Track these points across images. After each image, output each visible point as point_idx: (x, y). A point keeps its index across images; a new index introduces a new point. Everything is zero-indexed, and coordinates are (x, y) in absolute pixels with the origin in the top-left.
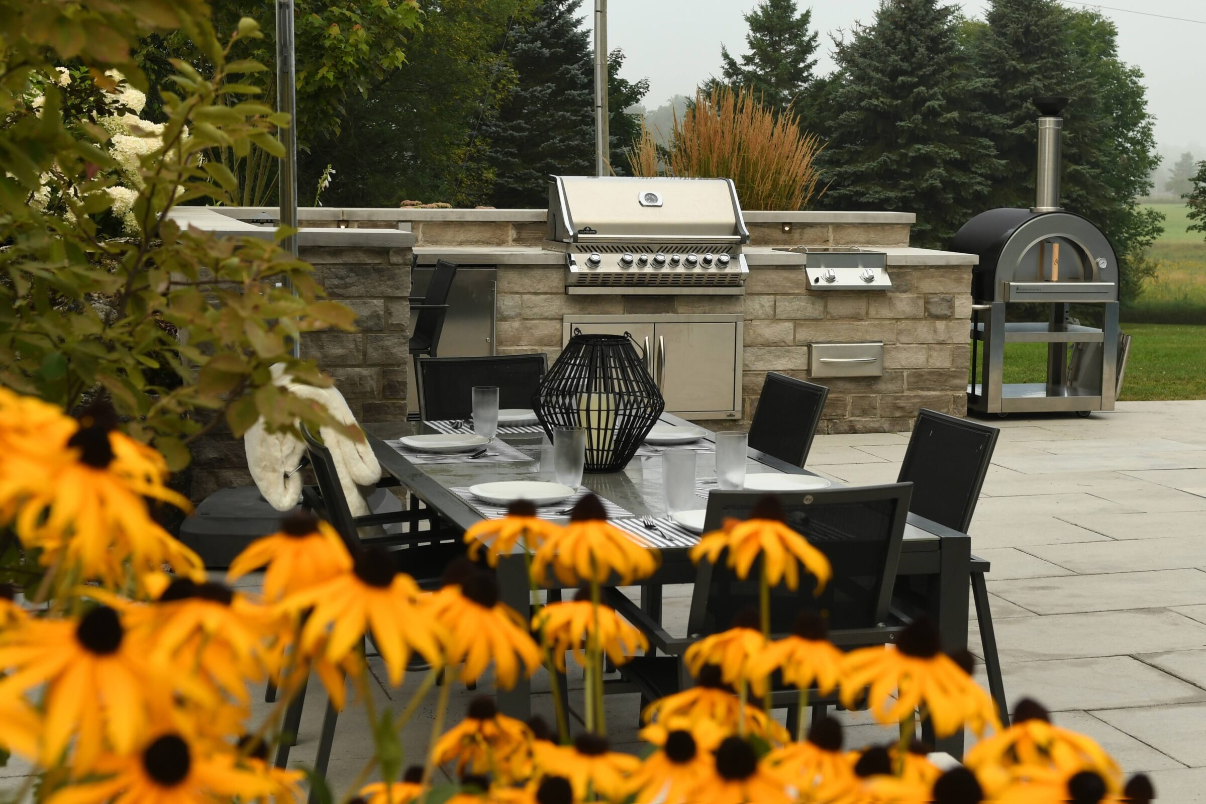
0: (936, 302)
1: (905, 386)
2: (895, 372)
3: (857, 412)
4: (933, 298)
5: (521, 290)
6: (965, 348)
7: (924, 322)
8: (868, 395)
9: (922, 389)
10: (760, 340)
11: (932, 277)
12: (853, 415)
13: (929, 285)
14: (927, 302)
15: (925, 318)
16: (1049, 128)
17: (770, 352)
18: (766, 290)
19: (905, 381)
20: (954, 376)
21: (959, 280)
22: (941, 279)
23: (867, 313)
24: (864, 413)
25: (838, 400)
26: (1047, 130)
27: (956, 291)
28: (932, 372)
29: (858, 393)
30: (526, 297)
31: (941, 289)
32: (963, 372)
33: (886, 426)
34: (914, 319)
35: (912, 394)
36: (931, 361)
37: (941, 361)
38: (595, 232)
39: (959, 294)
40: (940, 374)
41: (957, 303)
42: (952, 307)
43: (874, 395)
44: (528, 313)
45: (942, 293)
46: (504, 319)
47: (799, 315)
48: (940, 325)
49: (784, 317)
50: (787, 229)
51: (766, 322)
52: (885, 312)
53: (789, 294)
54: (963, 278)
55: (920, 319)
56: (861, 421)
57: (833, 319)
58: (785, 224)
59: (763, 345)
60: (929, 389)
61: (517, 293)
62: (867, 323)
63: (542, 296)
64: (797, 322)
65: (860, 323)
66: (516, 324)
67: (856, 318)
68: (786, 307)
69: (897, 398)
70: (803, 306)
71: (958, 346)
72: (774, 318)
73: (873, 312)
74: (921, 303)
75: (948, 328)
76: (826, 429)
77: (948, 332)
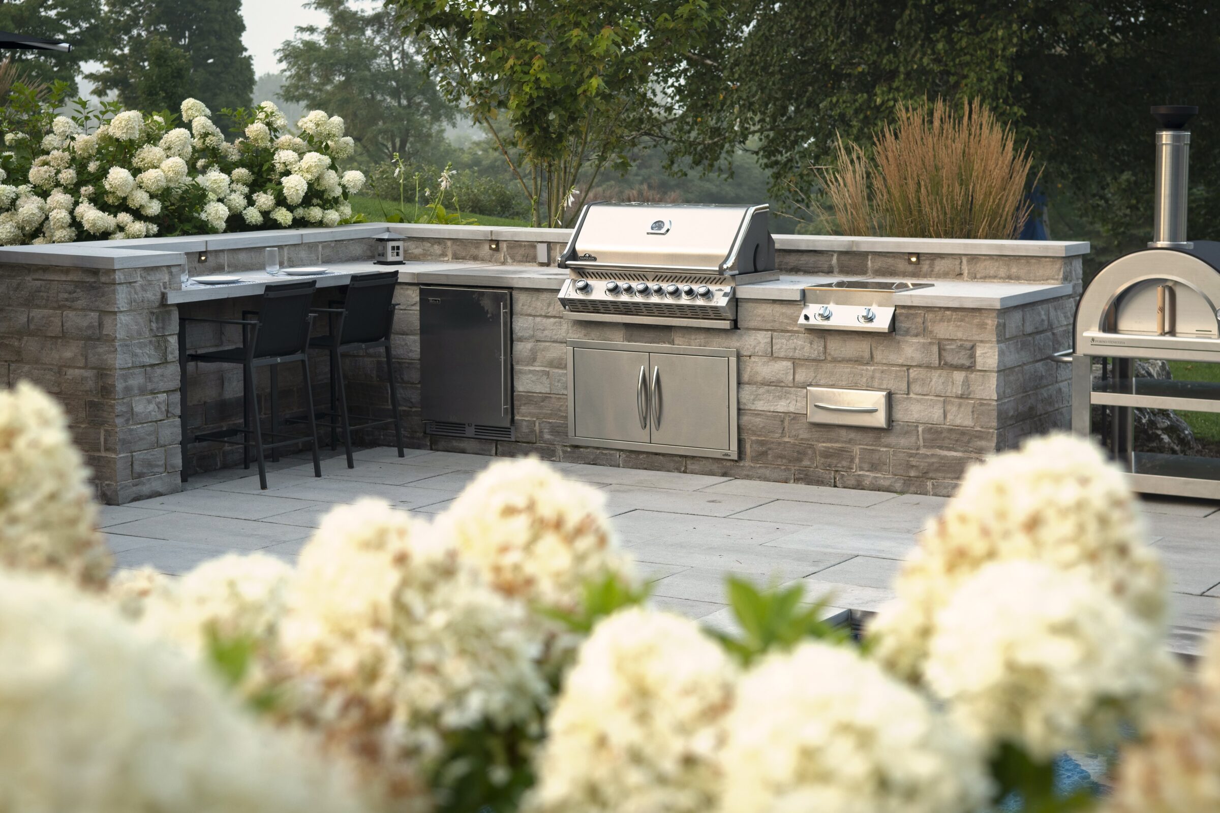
0: (952, 349)
1: (921, 442)
2: (908, 425)
3: (866, 466)
4: (949, 344)
5: (533, 313)
6: (990, 405)
7: (939, 372)
8: (879, 448)
9: (941, 448)
10: (759, 379)
11: (949, 321)
12: (861, 469)
13: (943, 330)
14: (941, 350)
15: (940, 367)
16: (1166, 144)
17: (768, 391)
18: (763, 326)
19: (921, 437)
20: (980, 436)
21: (982, 326)
22: (959, 323)
23: (872, 357)
24: (874, 467)
25: (844, 451)
26: (1164, 147)
27: (976, 338)
28: (951, 430)
29: (867, 445)
30: (538, 319)
31: (960, 335)
32: (989, 433)
33: (898, 486)
34: (929, 367)
35: (929, 453)
36: (949, 417)
37: (961, 418)
38: (595, 259)
39: (982, 342)
40: (963, 433)
41: (979, 352)
42: (972, 356)
43: (884, 449)
44: (539, 335)
45: (961, 340)
46: (521, 340)
47: (797, 354)
48: (959, 376)
49: (782, 355)
50: (914, 259)
51: (765, 359)
52: (894, 358)
53: (788, 331)
54: (987, 324)
55: (935, 368)
56: (869, 476)
57: (835, 360)
58: (911, 254)
59: (762, 384)
60: (950, 449)
61: (530, 315)
62: (873, 368)
63: (552, 320)
64: (796, 362)
65: (865, 368)
66: (529, 345)
67: (858, 361)
68: (783, 344)
69: (911, 455)
70: (804, 346)
71: (982, 403)
72: (772, 356)
73: (879, 356)
74: (935, 349)
75: (968, 381)
76: (833, 481)
77: (969, 385)
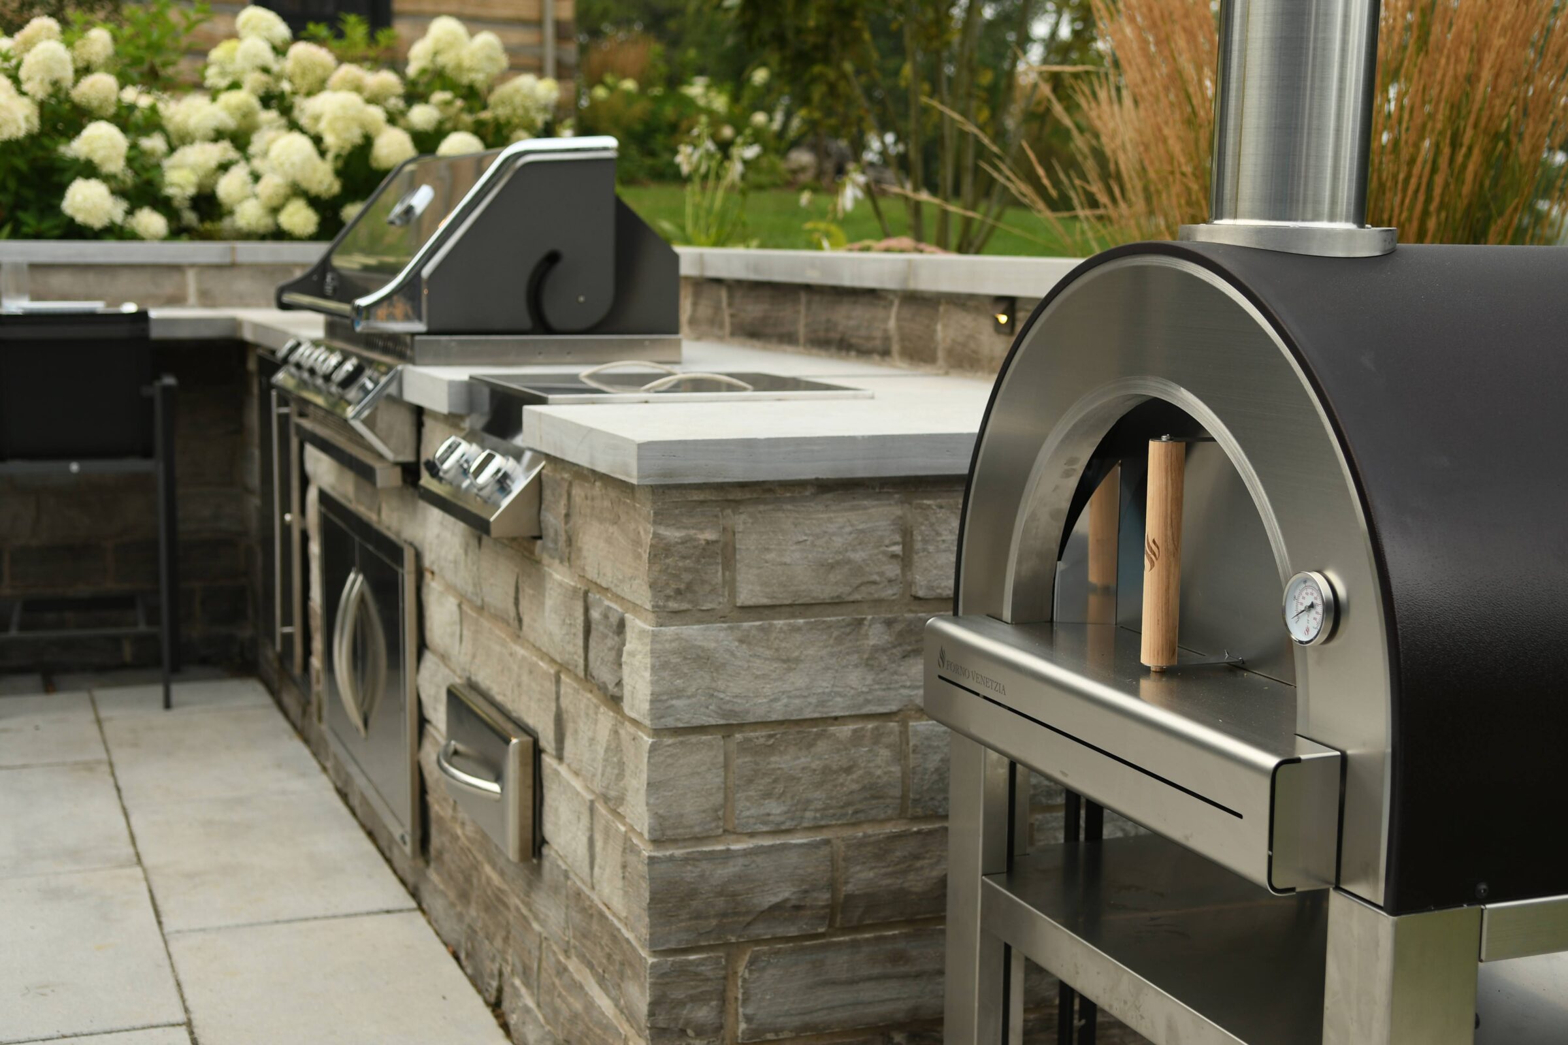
0: (601, 624)
1: (570, 932)
2: (558, 866)
3: (518, 966)
4: (597, 604)
6: (641, 855)
7: (586, 697)
8: (531, 918)
9: (591, 969)
10: (435, 639)
11: (601, 516)
13: (593, 549)
14: (586, 621)
15: (587, 682)
19: (570, 913)
23: (519, 616)
24: (525, 977)
27: (627, 591)
28: (601, 914)
31: (609, 573)
34: (575, 675)
35: (578, 976)
36: (597, 868)
37: (610, 880)
39: (633, 608)
40: (614, 937)
41: (629, 646)
42: (620, 656)
43: (536, 926)
45: (610, 592)
52: (541, 628)
55: (582, 682)
57: (490, 613)
60: (599, 981)
62: (522, 653)
64: (462, 605)
65: (515, 648)
67: (509, 623)
69: (558, 969)
70: (460, 559)
71: (632, 840)
73: (526, 617)
74: (580, 614)
75: (618, 749)
76: (495, 984)
77: (621, 765)
